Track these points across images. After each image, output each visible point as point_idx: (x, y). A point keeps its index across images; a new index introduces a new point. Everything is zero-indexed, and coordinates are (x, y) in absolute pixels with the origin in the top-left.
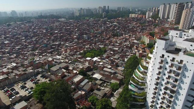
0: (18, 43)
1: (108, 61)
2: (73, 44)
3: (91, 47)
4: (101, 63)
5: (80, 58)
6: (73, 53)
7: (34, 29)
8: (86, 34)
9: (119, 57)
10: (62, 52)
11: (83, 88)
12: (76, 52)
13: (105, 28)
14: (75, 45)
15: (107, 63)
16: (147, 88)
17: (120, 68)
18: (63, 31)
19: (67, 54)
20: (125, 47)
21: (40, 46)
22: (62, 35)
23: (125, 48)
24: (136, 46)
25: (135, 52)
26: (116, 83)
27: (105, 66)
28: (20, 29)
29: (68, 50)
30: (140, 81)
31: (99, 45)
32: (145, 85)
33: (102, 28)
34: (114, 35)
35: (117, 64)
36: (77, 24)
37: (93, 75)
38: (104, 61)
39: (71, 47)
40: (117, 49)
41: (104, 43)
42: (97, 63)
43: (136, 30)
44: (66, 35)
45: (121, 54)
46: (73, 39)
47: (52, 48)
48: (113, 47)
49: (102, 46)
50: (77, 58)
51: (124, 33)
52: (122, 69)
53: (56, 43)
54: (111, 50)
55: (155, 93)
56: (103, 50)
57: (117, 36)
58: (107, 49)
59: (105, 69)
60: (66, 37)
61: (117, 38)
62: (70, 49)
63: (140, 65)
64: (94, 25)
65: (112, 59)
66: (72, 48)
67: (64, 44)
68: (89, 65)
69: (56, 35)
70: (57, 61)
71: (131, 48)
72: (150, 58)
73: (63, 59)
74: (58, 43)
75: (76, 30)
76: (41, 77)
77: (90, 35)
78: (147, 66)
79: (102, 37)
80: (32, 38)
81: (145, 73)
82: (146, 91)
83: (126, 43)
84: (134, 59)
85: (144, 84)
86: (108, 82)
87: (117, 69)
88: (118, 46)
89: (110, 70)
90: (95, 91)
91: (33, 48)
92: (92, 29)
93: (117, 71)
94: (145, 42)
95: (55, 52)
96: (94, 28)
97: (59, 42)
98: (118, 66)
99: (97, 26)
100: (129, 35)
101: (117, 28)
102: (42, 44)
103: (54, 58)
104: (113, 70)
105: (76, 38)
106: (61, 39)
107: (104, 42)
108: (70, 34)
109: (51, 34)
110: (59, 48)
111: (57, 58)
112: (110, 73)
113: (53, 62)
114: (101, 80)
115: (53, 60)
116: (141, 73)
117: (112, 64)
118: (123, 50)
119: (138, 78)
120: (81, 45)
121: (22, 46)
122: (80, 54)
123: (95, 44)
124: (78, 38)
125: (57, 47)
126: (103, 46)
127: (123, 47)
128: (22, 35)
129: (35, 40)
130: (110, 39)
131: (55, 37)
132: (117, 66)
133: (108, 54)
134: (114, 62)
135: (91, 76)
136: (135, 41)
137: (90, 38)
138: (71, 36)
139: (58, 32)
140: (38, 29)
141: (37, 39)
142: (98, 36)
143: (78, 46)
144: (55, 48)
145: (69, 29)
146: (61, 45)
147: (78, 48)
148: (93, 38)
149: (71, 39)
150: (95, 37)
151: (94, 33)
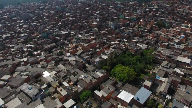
0: (11, 28)
2: (91, 35)
3: (122, 44)
6: (87, 57)
7: (41, 10)
8: (113, 20)
14: (94, 39)
18: (79, 13)
21: (38, 35)
22: (75, 20)
28: (27, 9)
29: (79, 47)
31: (136, 42)
33: (138, 12)
34: (161, 26)
36: (99, 4)
39: (85, 41)
41: (145, 38)
44: (82, 19)
46: (91, 27)
51: (174, 23)
53: (63, 32)
60: (80, 22)
61: (168, 31)
64: (124, 8)
67: (75, 35)
69: (66, 19)
74: (65, 32)
75: (98, 12)
77: (118, 22)
79: (139, 27)
80: (33, 22)
91: (27, 39)
92: (121, 13)
96: (125, 11)
97: (67, 31)
99: (129, 9)
101: (161, 14)
105: (96, 26)
106: (72, 25)
108: (87, 19)
109: (61, 17)
110: (66, 42)
120: (102, 41)
124: (100, 27)
125: (63, 39)
126: (145, 46)
129: (36, 25)
131: (64, 22)
137: (120, 27)
138: (88, 22)
139: (70, 15)
140: (46, 9)
141: (39, 24)
142: (132, 24)
143: (99, 41)
144: (60, 40)
145: (87, 11)
146: (71, 36)
147: (99, 44)
148: (123, 28)
149: (87, 26)
150: (127, 26)
151: (125, 19)
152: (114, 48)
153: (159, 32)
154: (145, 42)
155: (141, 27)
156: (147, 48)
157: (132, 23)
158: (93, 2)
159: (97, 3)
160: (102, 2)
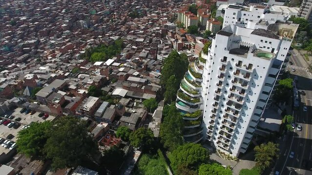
1: (133, 63)
2: (64, 39)
3: (97, 41)
4: (121, 69)
5: (82, 64)
6: (68, 56)
8: (84, 18)
9: (148, 54)
10: (47, 57)
11: (103, 117)
12: (72, 54)
13: (115, 4)
14: (68, 42)
15: (131, 68)
16: (202, 104)
17: (152, 73)
18: (38, 15)
19: (56, 59)
20: (154, 35)
22: (38, 25)
23: (154, 37)
24: (172, 32)
25: (171, 42)
26: (151, 98)
27: (129, 73)
29: (56, 52)
30: (192, 95)
31: (109, 36)
32: (199, 101)
33: (111, 4)
34: (133, 16)
35: (147, 65)
37: (111, 90)
38: (125, 64)
39: (60, 45)
40: (142, 40)
41: (119, 31)
42: (116, 70)
43: (167, 3)
44: (46, 23)
45: (149, 49)
46: (61, 30)
47: (24, 52)
48: (135, 37)
49: (115, 38)
50: (78, 65)
51: (149, 10)
52: (156, 74)
53: (30, 42)
54: (132, 42)
55: (215, 110)
56: (119, 44)
57: (138, 16)
58: (125, 42)
59: (130, 79)
60: (46, 27)
61: (139, 21)
62: (61, 50)
63: (189, 71)
65: (137, 58)
66: (64, 47)
67: (46, 42)
68: (103, 76)
69: (24, 25)
70: (44, 77)
71: (163, 35)
72: (204, 61)
73: (53, 70)
74: (33, 41)
75: (63, 11)
76: (22, 112)
77: (91, 19)
78: (201, 72)
79: (112, 21)
81: (198, 84)
82: (201, 109)
83: (155, 29)
84: (175, 58)
85: (198, 99)
86: (139, 99)
87: (149, 75)
88: (143, 34)
89: (137, 79)
90: (123, 118)
92: (92, 8)
93: (149, 78)
94: (183, 24)
95: (33, 60)
96: (96, 5)
97: (34, 39)
98: (150, 70)
100: (157, 13)
101: (136, 3)
103: (36, 71)
104: (142, 78)
105: (66, 28)
106: (37, 32)
107: (118, 29)
108: (53, 21)
109: (14, 24)
110: (39, 50)
111: (42, 72)
112: (139, 83)
113: (37, 81)
114: (126, 97)
115: (35, 77)
116: (193, 83)
117: (139, 69)
118: (151, 41)
119: (188, 91)
120: (78, 41)
122: (82, 57)
123: (103, 34)
124: (70, 28)
125: (34, 49)
126: (117, 37)
127: (151, 36)
130: (127, 23)
131: (23, 29)
132: (148, 70)
133: (128, 51)
134: (142, 63)
135: (110, 93)
136: (169, 24)
137: (93, 24)
138: (55, 25)
139: (27, 19)
142: (105, 19)
143: (74, 42)
144: (30, 50)
145: (48, 11)
146: (41, 44)
147: (75, 45)
148: (97, 24)
149: (57, 30)
150: (101, 22)
151: (97, 15)
152: (90, 45)
153: (131, 23)
154: (118, 34)
155: (115, 21)
156: (119, 38)
157: (105, 17)
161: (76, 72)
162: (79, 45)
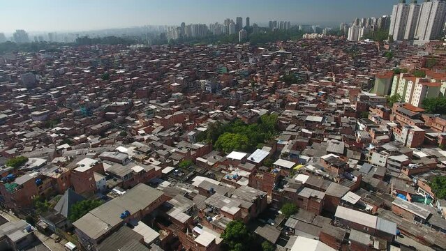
2: (171, 105)
3: (227, 114)
6: (173, 133)
7: (58, 66)
8: (207, 76)
10: (137, 130)
12: (182, 131)
14: (179, 109)
18: (141, 68)
19: (152, 136)
21: (69, 112)
22: (138, 81)
23: (343, 115)
24: (382, 110)
27: (329, 192)
28: (20, 65)
29: (155, 124)
31: (250, 107)
33: (251, 60)
35: (362, 177)
37: (284, 240)
38: (309, 167)
39: (163, 113)
40: (318, 119)
41: (264, 101)
43: (343, 67)
44: (150, 79)
45: (338, 137)
46: (170, 92)
47: (106, 118)
48: (302, 113)
49: (262, 112)
50: (192, 153)
53: (119, 103)
56: (270, 122)
57: (297, 82)
58: (282, 119)
60: (148, 85)
61: (301, 88)
62: (163, 122)
64: (225, 55)
66: (169, 116)
67: (143, 106)
68: (258, 192)
69: (120, 80)
73: (142, 156)
74: (123, 103)
75: (178, 65)
77: (218, 79)
79: (253, 85)
80: (48, 90)
88: (317, 109)
91: (47, 119)
92: (221, 65)
95: (115, 132)
96: (227, 60)
97: (126, 100)
99: (235, 56)
101: (290, 63)
102: (77, 107)
105: (177, 89)
106: (133, 91)
107: (263, 99)
108: (159, 78)
109: (106, 78)
110: (128, 118)
113: (98, 178)
115: (98, 168)
117: (349, 182)
118: (338, 122)
120: (193, 110)
121: (13, 112)
122: (199, 137)
123: (238, 104)
124: (185, 90)
125: (122, 115)
126: (264, 111)
127: (335, 113)
128: (20, 82)
129: (57, 96)
130: (280, 90)
131: (116, 85)
137: (221, 87)
138: (162, 84)
139: (125, 72)
140: (68, 65)
141: (64, 93)
142: (242, 81)
143: (187, 111)
144: (115, 117)
145: (156, 64)
146: (134, 109)
147: (188, 116)
148: (227, 88)
149: (162, 90)
150: (234, 85)
151: (228, 74)
152: (215, 118)
153: (286, 90)
154: (264, 106)
155: (257, 86)
156: (268, 114)
157: (241, 79)
158: (164, 48)
159: (173, 50)
160: (183, 46)
161: (188, 168)
162: (195, 117)
